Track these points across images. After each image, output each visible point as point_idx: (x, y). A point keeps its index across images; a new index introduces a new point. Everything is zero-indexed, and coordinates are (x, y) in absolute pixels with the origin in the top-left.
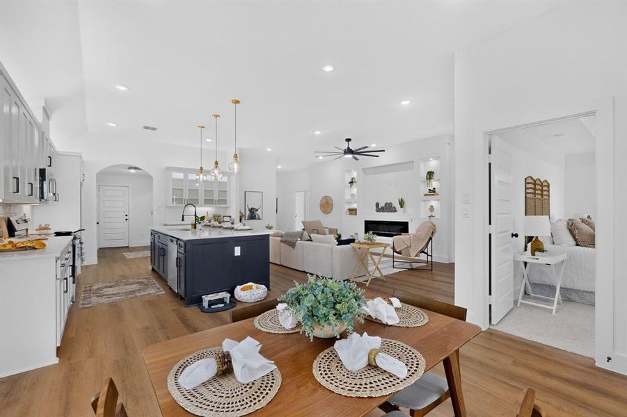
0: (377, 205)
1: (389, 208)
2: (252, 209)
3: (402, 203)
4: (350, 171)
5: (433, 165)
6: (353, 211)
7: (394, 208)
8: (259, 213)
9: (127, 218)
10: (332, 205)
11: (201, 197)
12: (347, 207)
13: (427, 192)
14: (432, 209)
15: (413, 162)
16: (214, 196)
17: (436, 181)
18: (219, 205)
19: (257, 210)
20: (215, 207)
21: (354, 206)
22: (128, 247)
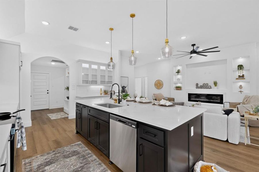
0: (197, 85)
1: (205, 86)
2: (124, 86)
3: (215, 84)
4: (176, 66)
5: (241, 61)
6: (178, 88)
7: (211, 86)
8: (126, 89)
9: (48, 92)
10: (163, 84)
11: (99, 80)
12: (175, 86)
13: (237, 77)
14: (241, 87)
15: (226, 60)
16: (106, 79)
17: (246, 70)
18: (107, 85)
19: (126, 87)
20: (105, 86)
21: (179, 85)
22: (48, 109)
